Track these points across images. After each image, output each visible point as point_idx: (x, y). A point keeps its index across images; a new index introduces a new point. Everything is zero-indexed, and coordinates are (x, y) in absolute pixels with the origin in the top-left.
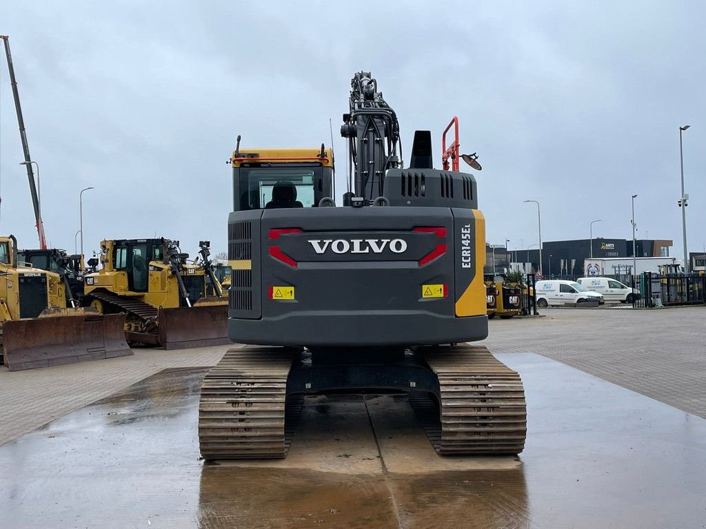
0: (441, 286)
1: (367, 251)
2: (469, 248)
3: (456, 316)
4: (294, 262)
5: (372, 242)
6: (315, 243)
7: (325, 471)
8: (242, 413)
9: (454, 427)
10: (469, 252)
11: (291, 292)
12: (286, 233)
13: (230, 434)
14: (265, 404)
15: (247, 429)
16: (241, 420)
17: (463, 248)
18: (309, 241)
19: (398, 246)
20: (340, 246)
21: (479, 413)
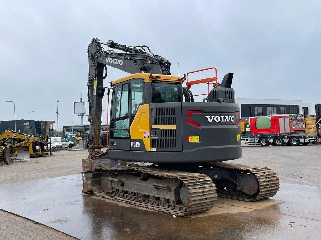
4: (199, 125)
5: (227, 117)
6: (208, 117)
7: (237, 212)
8: (203, 192)
11: (198, 139)
12: (195, 113)
13: (200, 202)
14: (210, 187)
15: (206, 199)
16: (203, 195)
18: (206, 116)
19: (233, 119)
20: (217, 119)
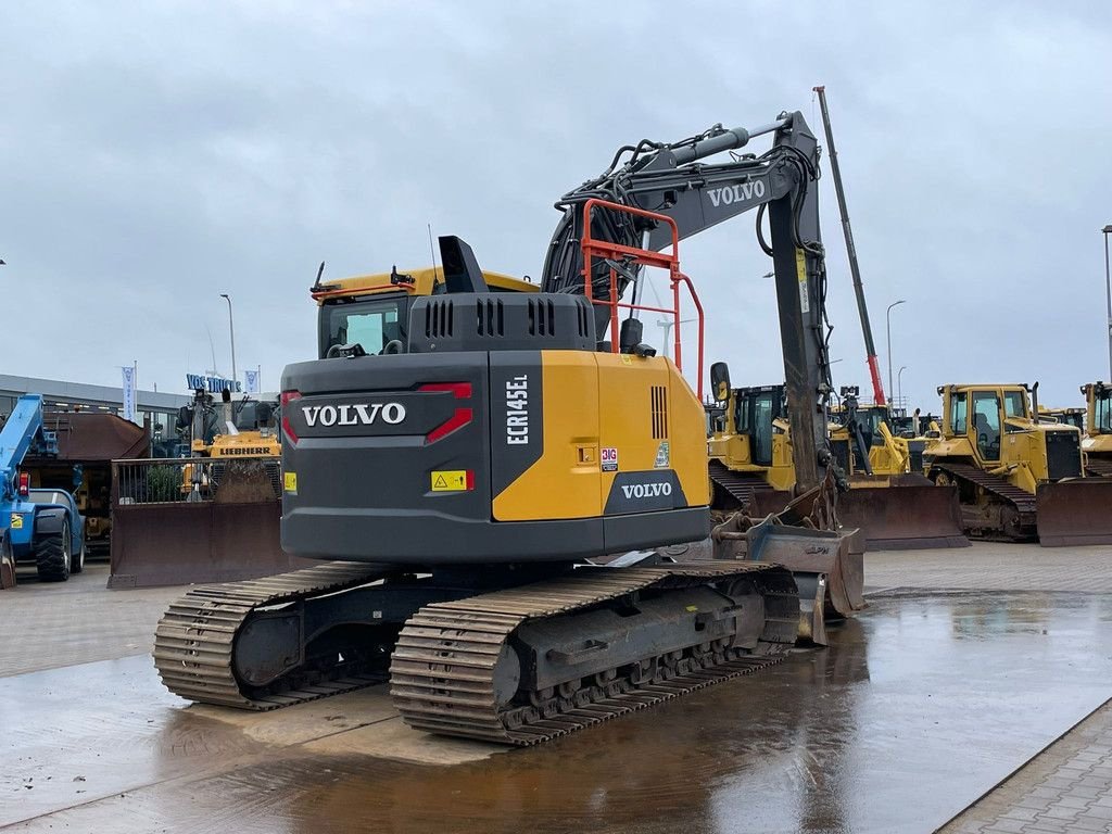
0: (463, 474)
1: (355, 422)
2: (526, 413)
3: (493, 520)
4: (296, 438)
5: (361, 409)
6: (307, 412)
8: (192, 642)
9: (407, 690)
10: (526, 418)
12: (292, 397)
13: (181, 669)
14: (216, 634)
15: (196, 665)
16: (191, 652)
17: (509, 413)
18: (303, 409)
19: (393, 413)
20: (328, 415)
21: (433, 672)
